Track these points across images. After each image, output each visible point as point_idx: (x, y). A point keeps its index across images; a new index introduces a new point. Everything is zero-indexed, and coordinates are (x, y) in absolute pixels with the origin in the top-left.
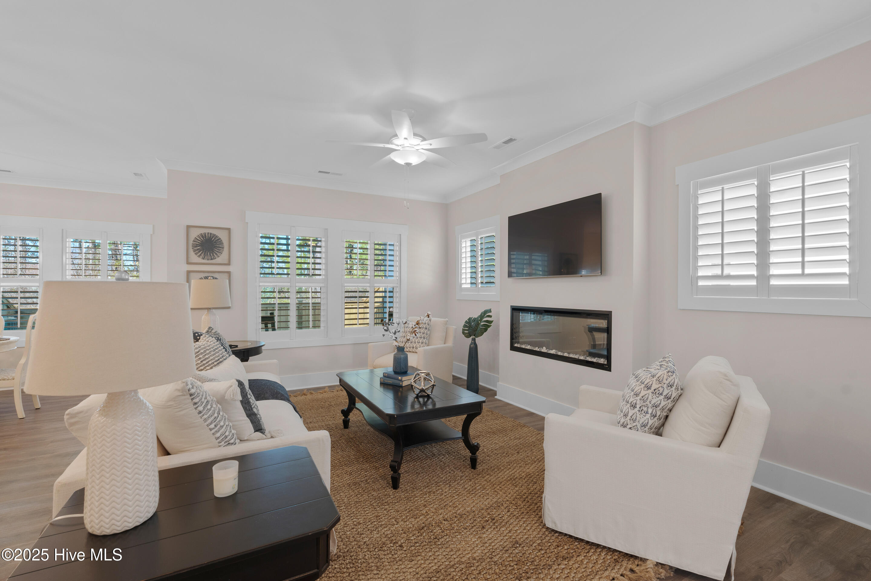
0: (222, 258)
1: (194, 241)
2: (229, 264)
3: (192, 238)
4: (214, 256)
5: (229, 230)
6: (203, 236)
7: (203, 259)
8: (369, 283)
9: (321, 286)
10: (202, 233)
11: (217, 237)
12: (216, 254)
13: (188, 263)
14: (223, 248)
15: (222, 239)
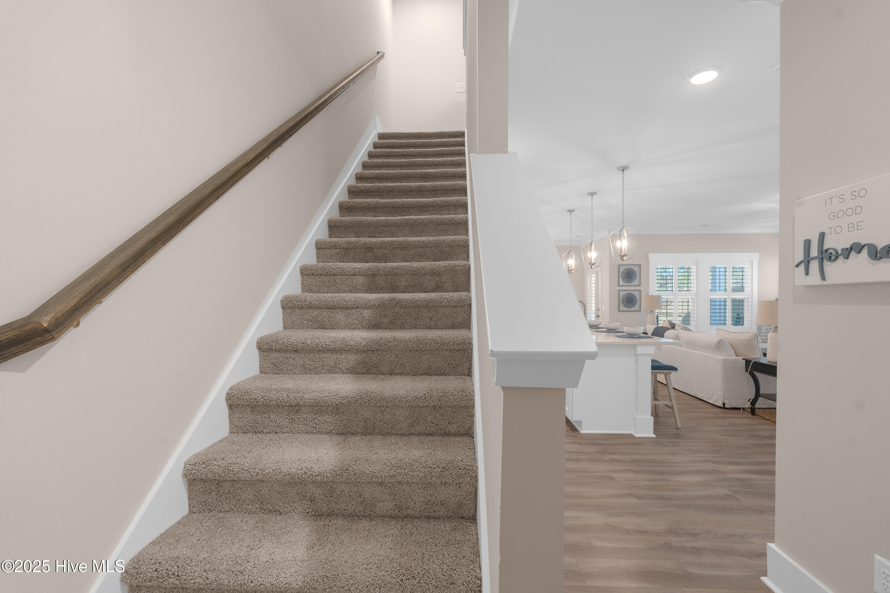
0: (636, 282)
1: (622, 273)
2: (640, 285)
3: (621, 272)
4: (631, 281)
5: (640, 265)
6: (626, 270)
7: (626, 283)
8: (727, 296)
9: (691, 297)
10: (626, 268)
11: (633, 270)
12: (633, 280)
13: (619, 285)
14: (636, 276)
15: (636, 271)
